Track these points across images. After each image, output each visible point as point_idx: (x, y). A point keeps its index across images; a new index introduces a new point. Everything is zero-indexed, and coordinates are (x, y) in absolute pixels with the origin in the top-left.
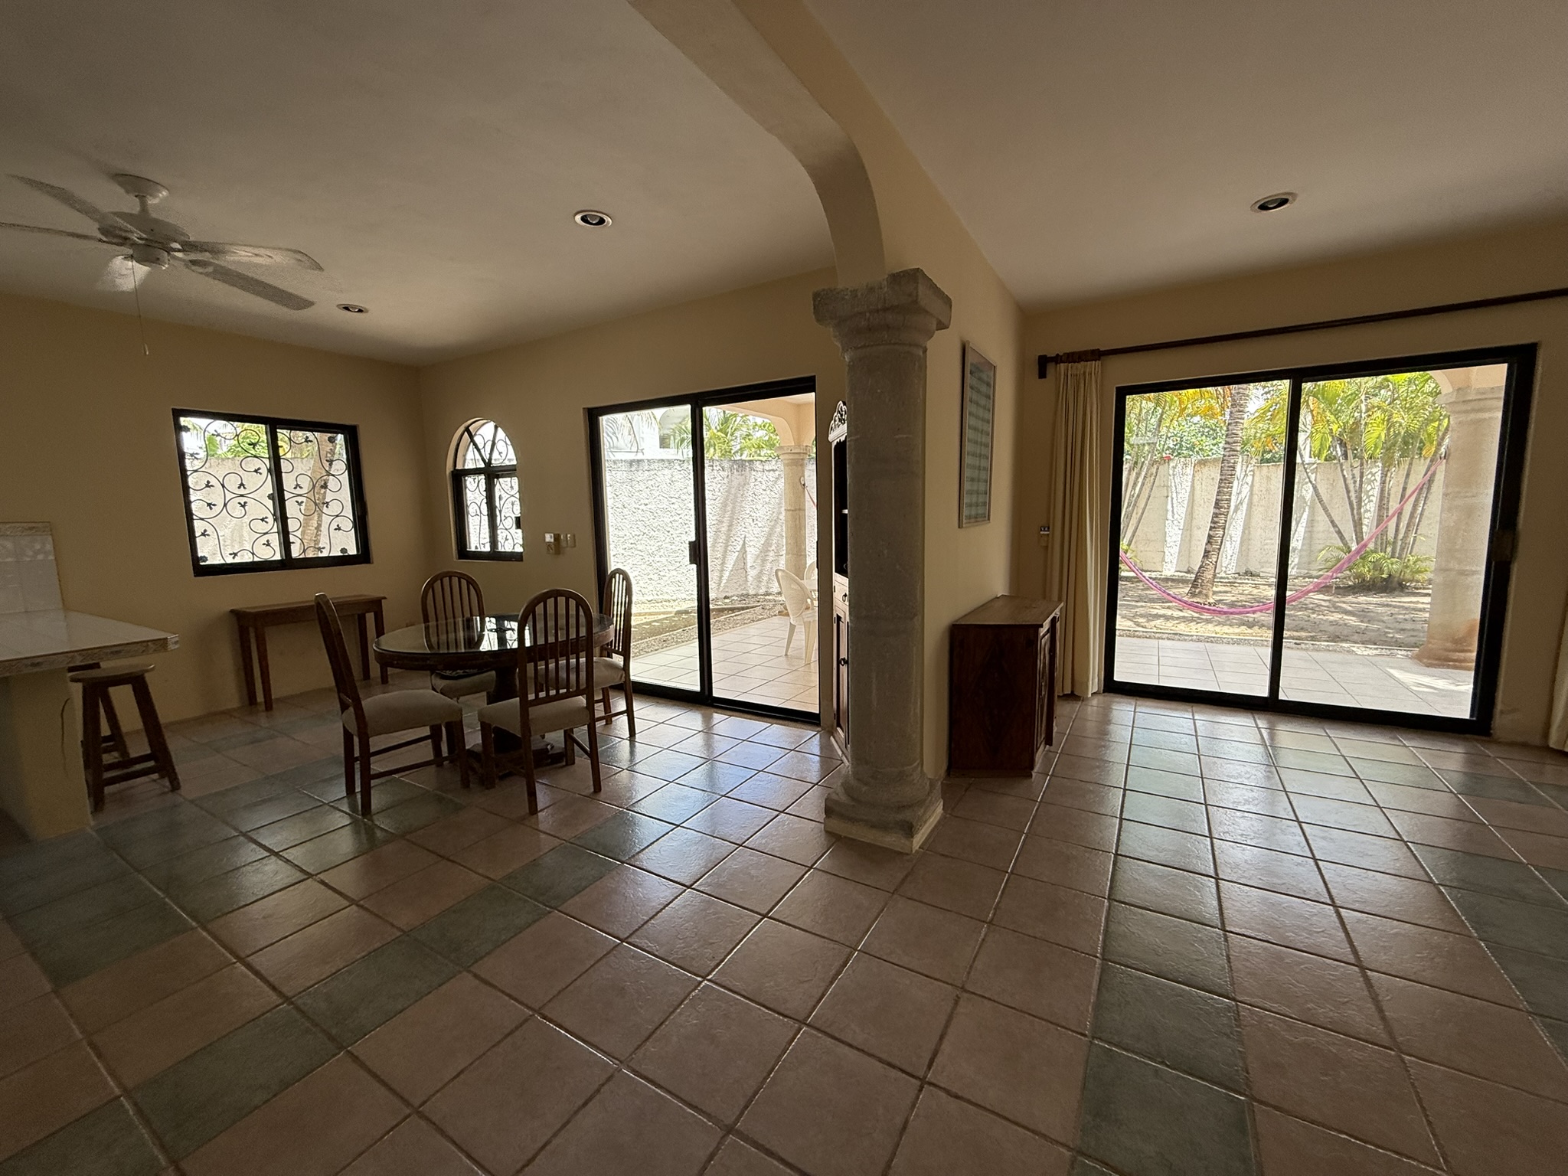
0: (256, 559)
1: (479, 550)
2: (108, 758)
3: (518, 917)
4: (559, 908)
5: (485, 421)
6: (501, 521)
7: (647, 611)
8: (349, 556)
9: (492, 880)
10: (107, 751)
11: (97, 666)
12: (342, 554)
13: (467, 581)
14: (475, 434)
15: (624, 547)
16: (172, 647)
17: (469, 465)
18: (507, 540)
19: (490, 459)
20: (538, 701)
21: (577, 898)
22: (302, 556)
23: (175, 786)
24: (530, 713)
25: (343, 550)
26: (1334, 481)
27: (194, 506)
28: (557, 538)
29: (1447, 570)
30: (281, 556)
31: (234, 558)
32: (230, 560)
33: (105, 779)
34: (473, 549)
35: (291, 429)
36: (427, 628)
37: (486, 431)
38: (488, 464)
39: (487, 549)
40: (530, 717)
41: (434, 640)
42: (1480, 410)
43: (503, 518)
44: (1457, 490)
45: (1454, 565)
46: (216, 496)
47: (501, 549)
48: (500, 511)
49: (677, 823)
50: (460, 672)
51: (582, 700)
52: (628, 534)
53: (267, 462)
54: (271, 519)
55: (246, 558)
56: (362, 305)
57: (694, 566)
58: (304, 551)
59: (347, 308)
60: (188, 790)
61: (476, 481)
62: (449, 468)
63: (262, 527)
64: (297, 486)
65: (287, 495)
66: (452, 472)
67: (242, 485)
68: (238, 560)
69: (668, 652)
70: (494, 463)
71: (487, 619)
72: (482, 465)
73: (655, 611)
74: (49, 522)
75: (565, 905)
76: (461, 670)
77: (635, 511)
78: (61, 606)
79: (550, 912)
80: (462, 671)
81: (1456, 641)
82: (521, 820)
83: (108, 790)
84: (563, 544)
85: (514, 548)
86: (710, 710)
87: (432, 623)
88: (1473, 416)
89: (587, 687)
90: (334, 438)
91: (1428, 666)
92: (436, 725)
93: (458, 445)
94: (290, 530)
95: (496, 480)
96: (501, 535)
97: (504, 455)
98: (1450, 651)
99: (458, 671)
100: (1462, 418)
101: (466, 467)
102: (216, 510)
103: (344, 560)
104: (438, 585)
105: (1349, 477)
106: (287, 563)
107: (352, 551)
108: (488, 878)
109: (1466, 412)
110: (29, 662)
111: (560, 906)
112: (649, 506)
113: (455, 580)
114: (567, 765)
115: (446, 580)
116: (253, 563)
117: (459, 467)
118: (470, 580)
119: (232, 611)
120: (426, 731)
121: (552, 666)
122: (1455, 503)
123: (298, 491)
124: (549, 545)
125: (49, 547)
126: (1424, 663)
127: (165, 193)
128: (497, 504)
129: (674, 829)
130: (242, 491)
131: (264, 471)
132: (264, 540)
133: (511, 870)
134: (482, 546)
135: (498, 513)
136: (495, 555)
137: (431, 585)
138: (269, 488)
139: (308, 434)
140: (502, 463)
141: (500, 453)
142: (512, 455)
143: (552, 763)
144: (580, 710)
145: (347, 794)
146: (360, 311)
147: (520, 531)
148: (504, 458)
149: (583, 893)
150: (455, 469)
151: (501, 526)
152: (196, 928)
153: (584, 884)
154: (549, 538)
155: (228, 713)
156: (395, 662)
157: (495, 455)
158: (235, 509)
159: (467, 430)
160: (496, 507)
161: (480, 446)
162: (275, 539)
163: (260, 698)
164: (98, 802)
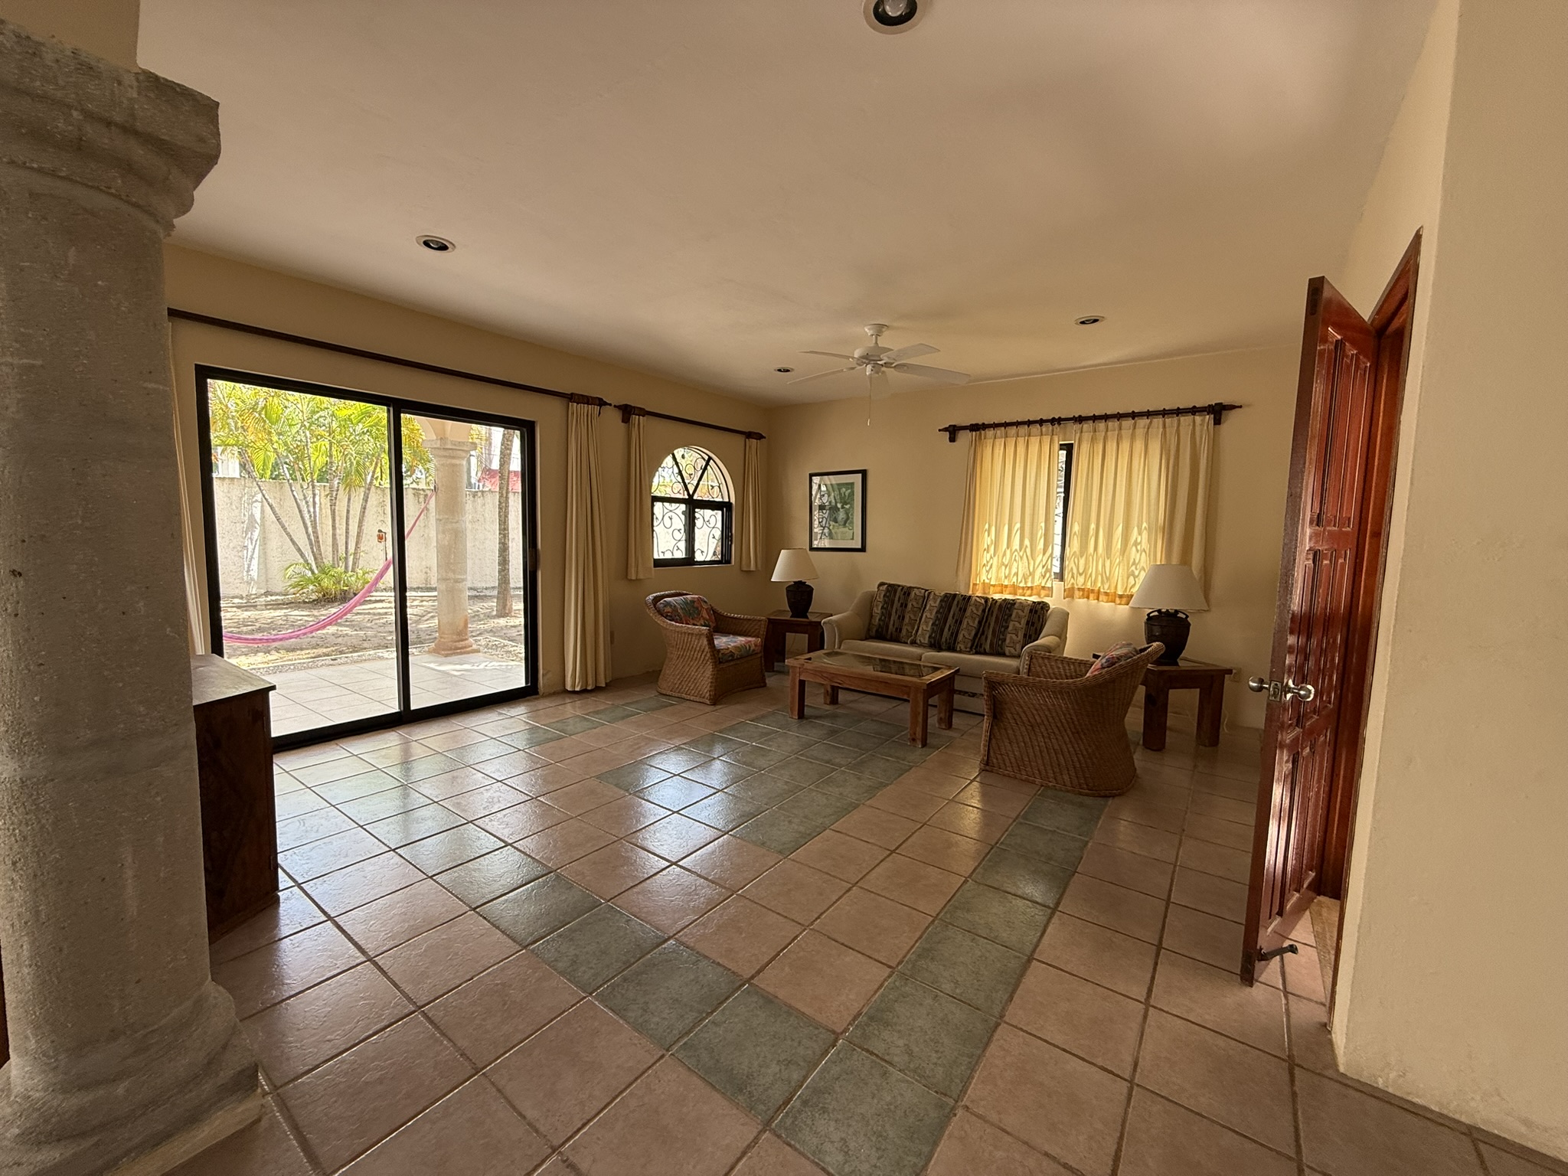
26: (281, 500)
29: (447, 580)
42: (454, 458)
44: (447, 517)
45: (451, 575)
81: (459, 634)
88: (449, 461)
91: (447, 656)
98: (456, 642)
100: (444, 461)
105: (299, 497)
109: (445, 457)
122: (447, 527)
126: (443, 655)
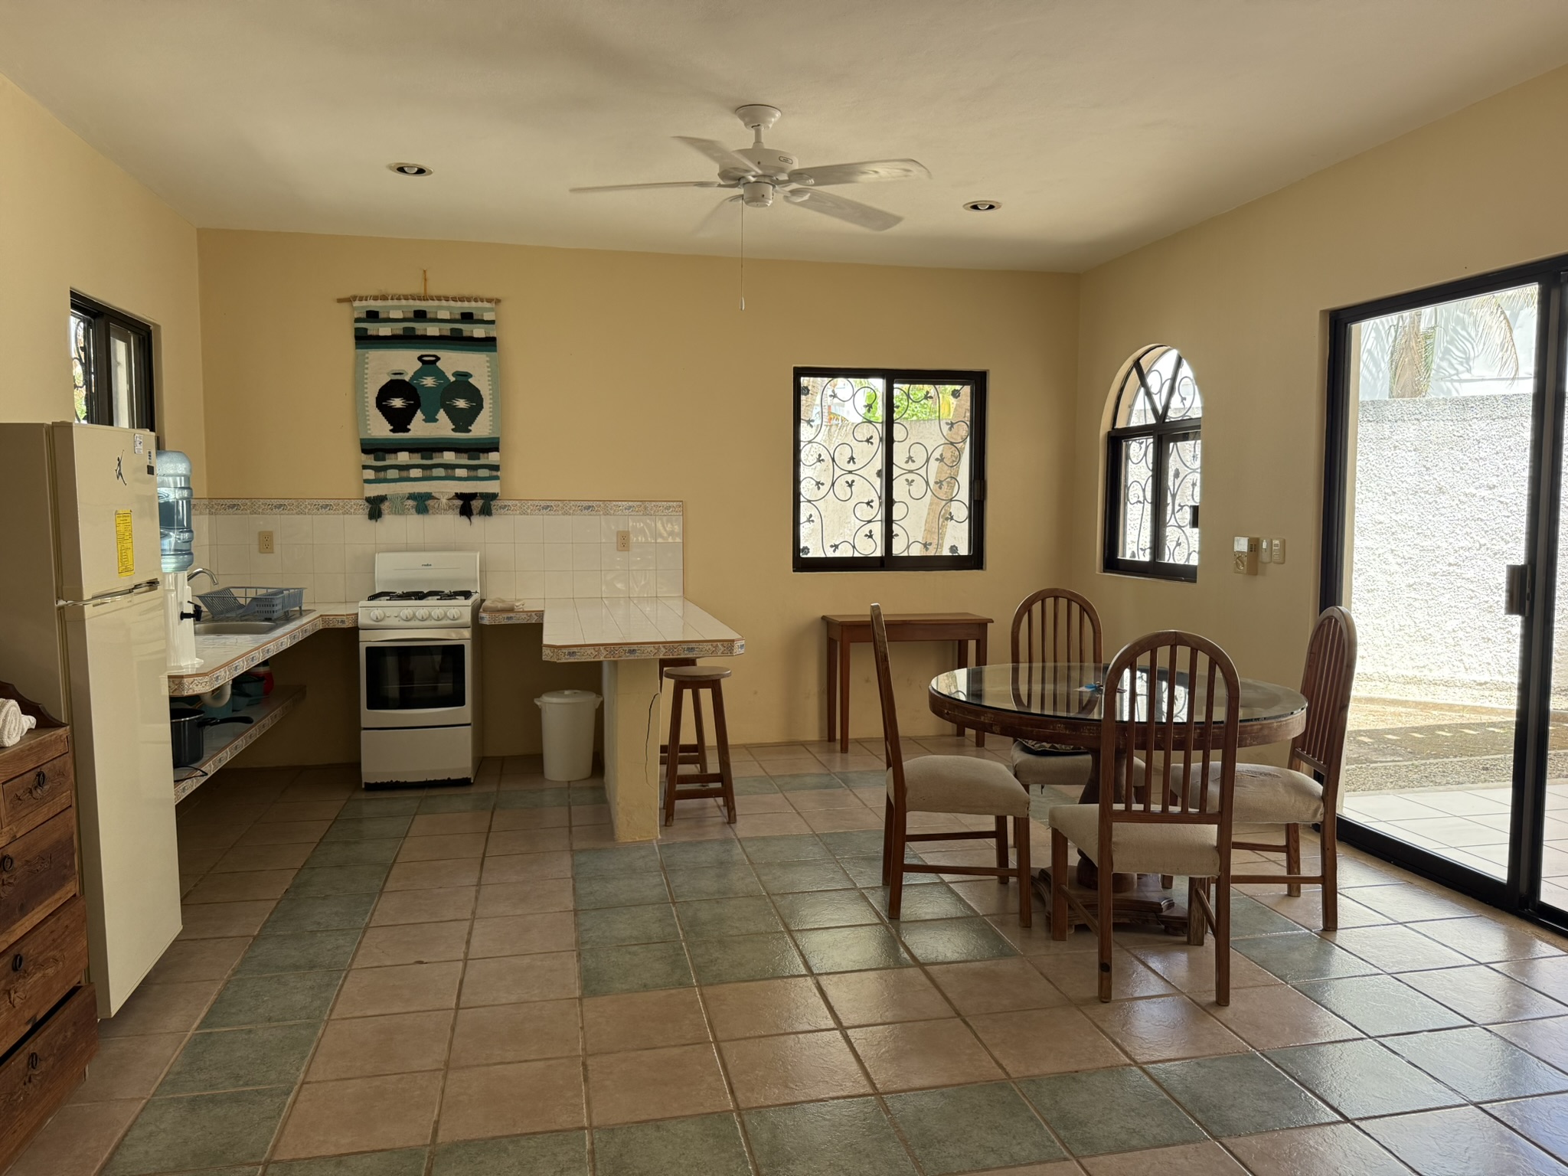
0: (857, 555)
1: (1136, 559)
2: (684, 769)
3: (1019, 1144)
4: (1083, 1161)
5: (1165, 348)
6: (1173, 512)
7: (1469, 702)
8: (959, 556)
9: (1007, 1073)
10: (685, 761)
11: (691, 662)
12: (951, 554)
13: (1080, 606)
14: (1150, 371)
15: (1433, 570)
16: (737, 650)
17: (1136, 421)
18: (1178, 544)
19: (1166, 408)
20: (1129, 816)
21: (1114, 1159)
22: (905, 554)
23: (731, 819)
24: (1114, 833)
25: (953, 548)
27: (803, 485)
28: (1254, 546)
30: (882, 553)
31: (834, 551)
32: (830, 554)
33: (679, 791)
34: (1128, 557)
35: (911, 383)
36: (1015, 671)
37: (1162, 366)
38: (1161, 417)
39: (1145, 557)
40: (1114, 839)
41: (1023, 689)
43: (1177, 508)
46: (824, 475)
47: (1167, 559)
48: (1174, 496)
49: (1350, 1116)
50: (1047, 746)
51: (1210, 833)
52: (1444, 545)
53: (879, 426)
54: (876, 504)
55: (845, 552)
56: (991, 198)
57: (1517, 619)
58: (908, 547)
59: (975, 207)
60: (742, 828)
61: (1144, 446)
62: (1105, 427)
63: (865, 513)
64: (910, 459)
65: (896, 472)
66: (1109, 432)
67: (852, 459)
68: (838, 554)
69: (1484, 793)
70: (1173, 415)
71: (1138, 674)
72: (1151, 420)
73: (1487, 704)
74: (681, 501)
75: (1092, 1160)
76: (1048, 743)
77: (1463, 498)
78: (681, 594)
79: (1066, 1159)
80: (1049, 745)
82: (1080, 1004)
83: (679, 804)
84: (1264, 557)
85: (1188, 559)
86: (1528, 930)
87: (1023, 667)
89: (1221, 812)
90: (958, 391)
92: (1001, 817)
93: (1122, 390)
94: (895, 517)
95: (1171, 444)
96: (1171, 534)
97: (1188, 403)
99: (1044, 744)
101: (1132, 424)
102: (824, 489)
103: (954, 563)
104: (1037, 607)
106: (888, 562)
107: (964, 550)
108: (1000, 1066)
110: (627, 648)
111: (1084, 1157)
112: (1499, 491)
113: (1063, 602)
114: (1188, 943)
115: (1050, 601)
116: (853, 558)
117: (1120, 425)
118: (1084, 605)
119: (824, 618)
120: (989, 823)
121: (1196, 766)
123: (911, 466)
124: (1239, 556)
125: (677, 528)
127: (778, 114)
128: (1170, 483)
129: (1339, 1122)
130: (851, 467)
131: (876, 440)
132: (866, 530)
133: (1037, 1072)
134: (1141, 553)
135: (1169, 500)
136: (1157, 569)
137: (1027, 607)
138: (879, 463)
139: (927, 387)
140: (1184, 415)
141: (1183, 399)
142: (1198, 403)
143: (1166, 932)
144: (1202, 849)
145: (883, 884)
146: (991, 207)
147: (1196, 530)
148: (1187, 406)
149: (1128, 1155)
150: (1113, 428)
151: (1173, 522)
152: (694, 987)
153: (1134, 1142)
154: (1242, 545)
155: (804, 744)
156: (946, 711)
157: (1175, 402)
158: (841, 488)
159: (1137, 364)
160: (1167, 488)
161: (1154, 389)
162: (878, 529)
163: (838, 736)
164: (668, 814)
